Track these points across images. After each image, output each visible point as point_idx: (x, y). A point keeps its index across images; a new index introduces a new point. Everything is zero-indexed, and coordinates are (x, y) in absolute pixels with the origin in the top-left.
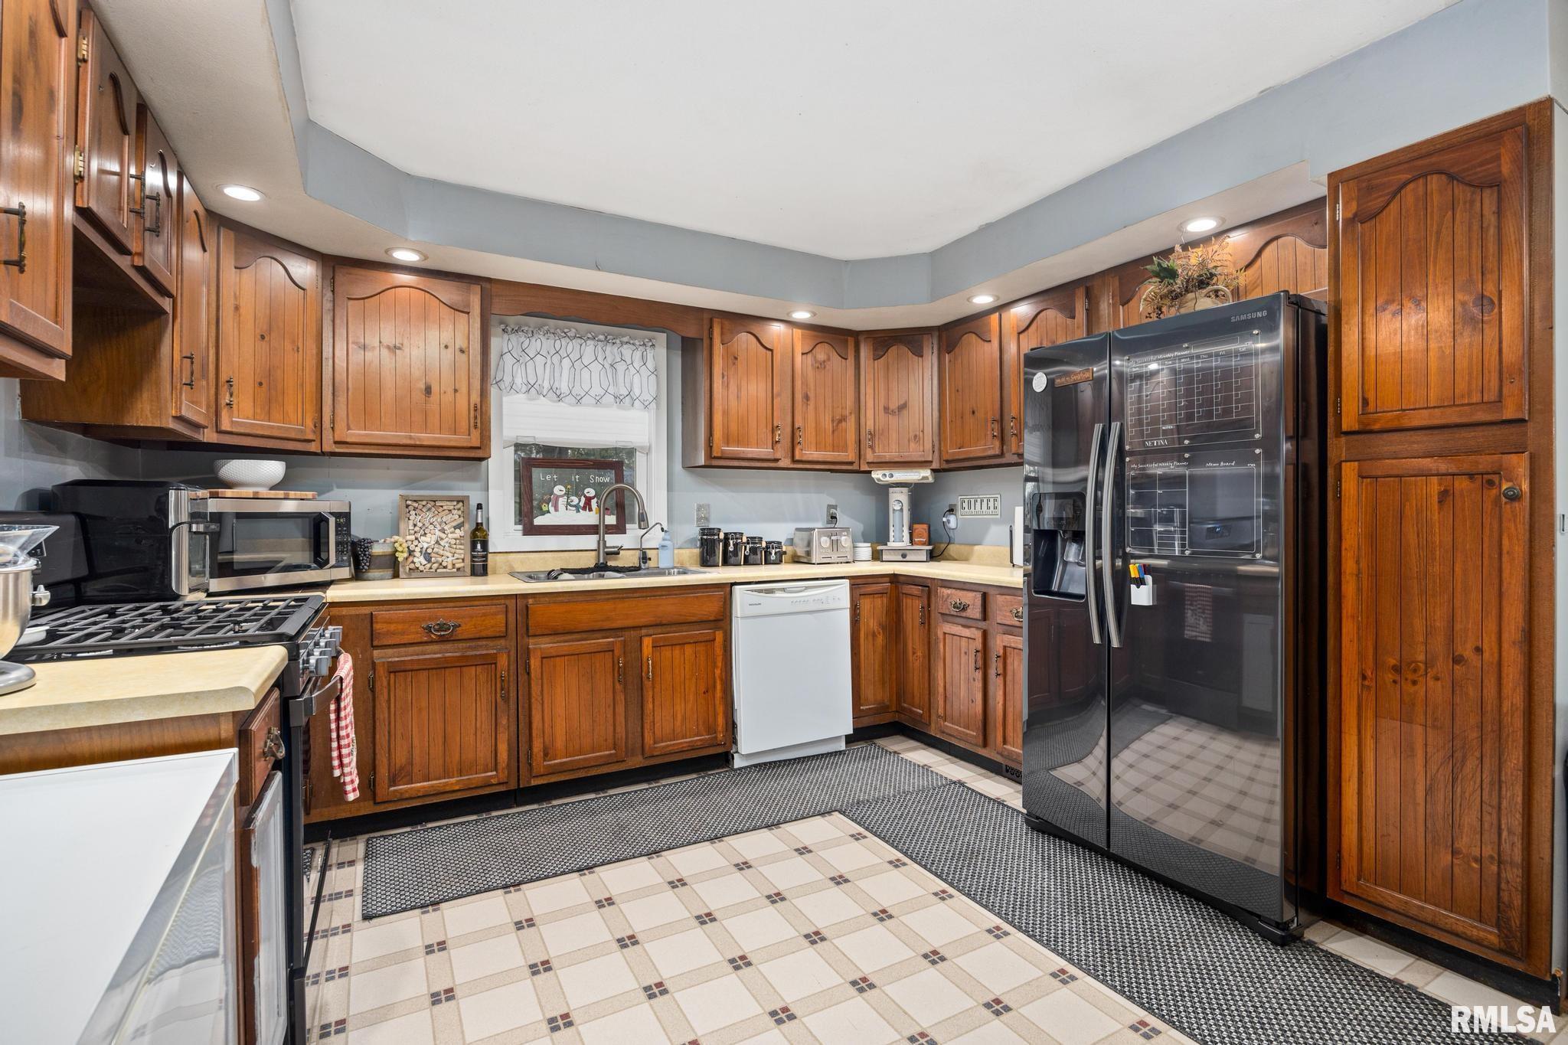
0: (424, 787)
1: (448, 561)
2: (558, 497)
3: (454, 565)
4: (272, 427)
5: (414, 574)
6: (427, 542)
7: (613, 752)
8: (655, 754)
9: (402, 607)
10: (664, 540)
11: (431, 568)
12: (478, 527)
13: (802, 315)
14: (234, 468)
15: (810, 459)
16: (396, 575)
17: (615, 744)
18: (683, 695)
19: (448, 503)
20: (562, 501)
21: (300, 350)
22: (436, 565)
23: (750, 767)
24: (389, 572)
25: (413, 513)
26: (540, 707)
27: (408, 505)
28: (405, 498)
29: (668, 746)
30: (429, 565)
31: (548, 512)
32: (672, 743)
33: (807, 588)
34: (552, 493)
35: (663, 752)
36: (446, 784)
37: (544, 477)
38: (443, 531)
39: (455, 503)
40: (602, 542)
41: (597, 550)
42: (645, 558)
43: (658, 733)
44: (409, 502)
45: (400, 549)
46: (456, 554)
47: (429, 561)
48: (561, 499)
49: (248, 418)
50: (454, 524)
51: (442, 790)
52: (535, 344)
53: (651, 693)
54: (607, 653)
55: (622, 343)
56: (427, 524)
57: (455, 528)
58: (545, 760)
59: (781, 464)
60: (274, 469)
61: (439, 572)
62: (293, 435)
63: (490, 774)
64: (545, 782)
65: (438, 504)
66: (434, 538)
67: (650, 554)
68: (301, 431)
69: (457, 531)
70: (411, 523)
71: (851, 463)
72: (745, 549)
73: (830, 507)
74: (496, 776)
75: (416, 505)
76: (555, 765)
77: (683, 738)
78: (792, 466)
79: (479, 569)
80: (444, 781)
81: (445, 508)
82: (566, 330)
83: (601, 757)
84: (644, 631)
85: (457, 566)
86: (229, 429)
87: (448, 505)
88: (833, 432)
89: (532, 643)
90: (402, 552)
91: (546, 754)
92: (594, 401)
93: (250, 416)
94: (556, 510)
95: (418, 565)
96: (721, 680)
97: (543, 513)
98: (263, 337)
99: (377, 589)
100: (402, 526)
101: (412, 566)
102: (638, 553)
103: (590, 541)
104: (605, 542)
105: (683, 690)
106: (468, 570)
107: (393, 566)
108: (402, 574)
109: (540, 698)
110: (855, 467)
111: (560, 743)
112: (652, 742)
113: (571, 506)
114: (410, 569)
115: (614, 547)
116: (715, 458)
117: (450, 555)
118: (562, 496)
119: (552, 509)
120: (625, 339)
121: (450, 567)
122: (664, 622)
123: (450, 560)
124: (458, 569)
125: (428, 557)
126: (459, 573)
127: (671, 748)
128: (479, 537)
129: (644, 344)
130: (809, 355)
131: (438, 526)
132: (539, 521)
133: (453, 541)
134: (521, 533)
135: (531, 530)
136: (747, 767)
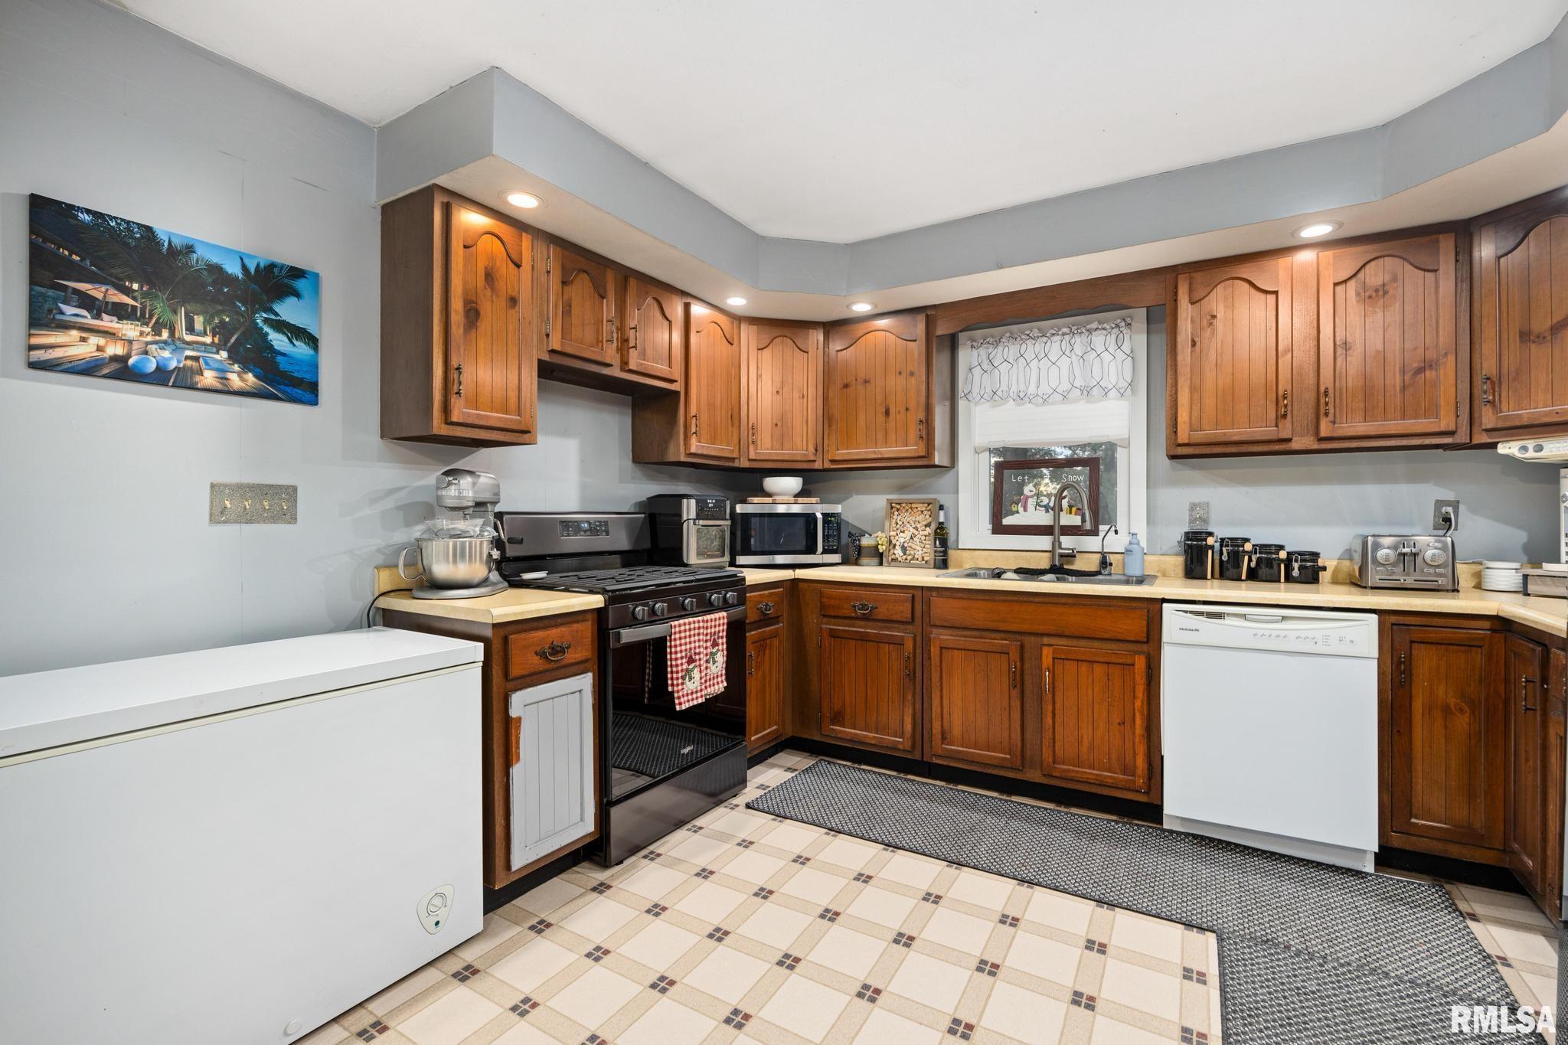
0: (851, 733)
1: (918, 555)
2: (1027, 497)
3: (923, 558)
4: (784, 454)
5: (893, 564)
6: (903, 538)
7: (1008, 756)
8: (1054, 774)
9: (877, 589)
10: (1131, 543)
11: (906, 559)
12: (941, 527)
13: (1319, 230)
14: (772, 483)
15: (1350, 434)
16: (881, 564)
17: (1010, 749)
18: (1091, 720)
19: (920, 505)
20: (1031, 502)
21: (805, 397)
22: (909, 558)
23: (1187, 835)
24: (876, 560)
25: (896, 513)
26: (939, 693)
27: (893, 507)
28: (890, 503)
29: (1069, 771)
30: (904, 557)
31: (1018, 512)
32: (1076, 769)
33: (1284, 618)
34: (1022, 493)
35: (1064, 775)
36: (866, 736)
37: (1016, 478)
38: (916, 528)
39: (926, 505)
40: (1056, 544)
41: (1052, 552)
42: (1104, 563)
43: (1059, 753)
44: (893, 505)
45: (880, 542)
46: (923, 548)
47: (905, 554)
48: (1030, 500)
49: (768, 449)
50: (925, 523)
51: (863, 740)
52: (999, 353)
53: (1050, 707)
54: (1002, 655)
55: (1090, 331)
56: (906, 523)
57: (926, 526)
58: (943, 743)
59: (1295, 445)
60: (793, 483)
61: (909, 563)
62: (799, 458)
63: (897, 739)
64: (945, 763)
65: (914, 505)
66: (910, 534)
67: (1111, 558)
68: (805, 455)
69: (928, 528)
70: (894, 521)
71: (1452, 433)
72: (1250, 560)
73: (1439, 504)
74: (902, 743)
75: (898, 507)
76: (951, 750)
77: (1090, 768)
78: (1316, 446)
79: (943, 563)
80: (865, 733)
81: (919, 509)
82: (1028, 332)
83: (996, 758)
84: (1046, 640)
85: (926, 559)
86: (754, 458)
87: (921, 507)
88: (1404, 388)
89: (935, 633)
90: (882, 545)
91: (944, 738)
92: (1062, 397)
93: (769, 448)
94: (1025, 510)
95: (897, 556)
96: (1142, 714)
97: (1013, 513)
98: (778, 392)
99: (866, 573)
100: (887, 524)
101: (893, 557)
102: (1099, 556)
103: (1044, 542)
104: (1060, 543)
105: (1090, 714)
106: (932, 563)
107: (879, 557)
108: (884, 563)
109: (938, 684)
110: (1462, 437)
111: (957, 731)
112: (1051, 760)
113: (1040, 506)
114: (892, 559)
115: (1069, 549)
116: (1180, 445)
117: (920, 549)
118: (1032, 497)
119: (1021, 509)
120: (1094, 325)
121: (920, 559)
122: (1067, 633)
123: (920, 552)
124: (926, 562)
125: (904, 549)
126: (926, 565)
127: (1073, 774)
128: (942, 537)
129: (1117, 326)
130: (1352, 284)
131: (913, 524)
132: (1007, 521)
133: (923, 538)
134: (990, 532)
135: (999, 529)
136: (1182, 833)
